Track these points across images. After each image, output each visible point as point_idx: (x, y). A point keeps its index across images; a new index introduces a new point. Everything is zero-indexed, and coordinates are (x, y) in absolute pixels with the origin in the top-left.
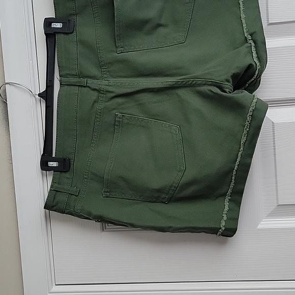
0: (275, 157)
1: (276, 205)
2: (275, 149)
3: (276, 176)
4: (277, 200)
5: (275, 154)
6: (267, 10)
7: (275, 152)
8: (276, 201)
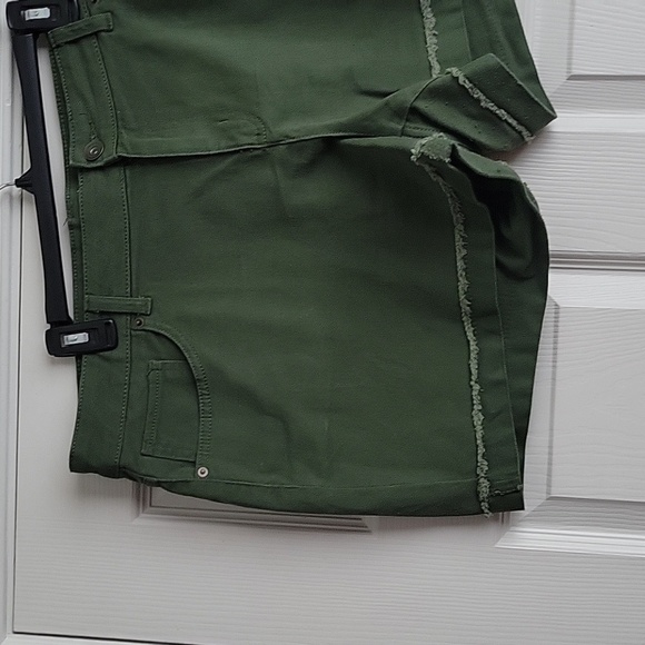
0: (554, 384)
1: (545, 496)
2: (554, 367)
3: (551, 430)
4: (549, 485)
5: (554, 379)
6: (571, 44)
7: (554, 373)
8: (545, 487)
